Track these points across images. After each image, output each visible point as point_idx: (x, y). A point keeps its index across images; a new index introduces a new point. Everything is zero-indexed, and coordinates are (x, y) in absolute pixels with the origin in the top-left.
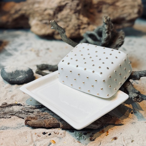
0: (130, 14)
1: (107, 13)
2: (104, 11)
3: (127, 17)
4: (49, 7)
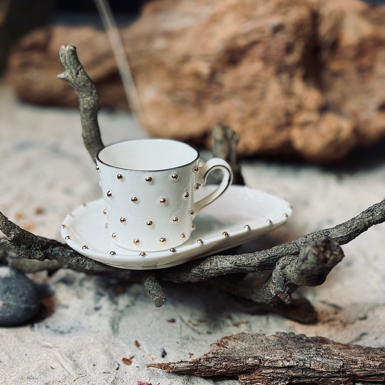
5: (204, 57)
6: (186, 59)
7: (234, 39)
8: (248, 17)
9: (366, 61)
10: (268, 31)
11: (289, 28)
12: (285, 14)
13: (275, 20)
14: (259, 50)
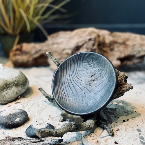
0: (139, 52)
1: (119, 51)
2: (116, 49)
3: (137, 54)
4: (67, 47)
5: (70, 49)
6: (64, 50)
7: (78, 43)
8: (81, 37)
9: (112, 47)
10: (87, 40)
11: (93, 39)
12: (91, 35)
13: (89, 37)
14: (85, 46)
